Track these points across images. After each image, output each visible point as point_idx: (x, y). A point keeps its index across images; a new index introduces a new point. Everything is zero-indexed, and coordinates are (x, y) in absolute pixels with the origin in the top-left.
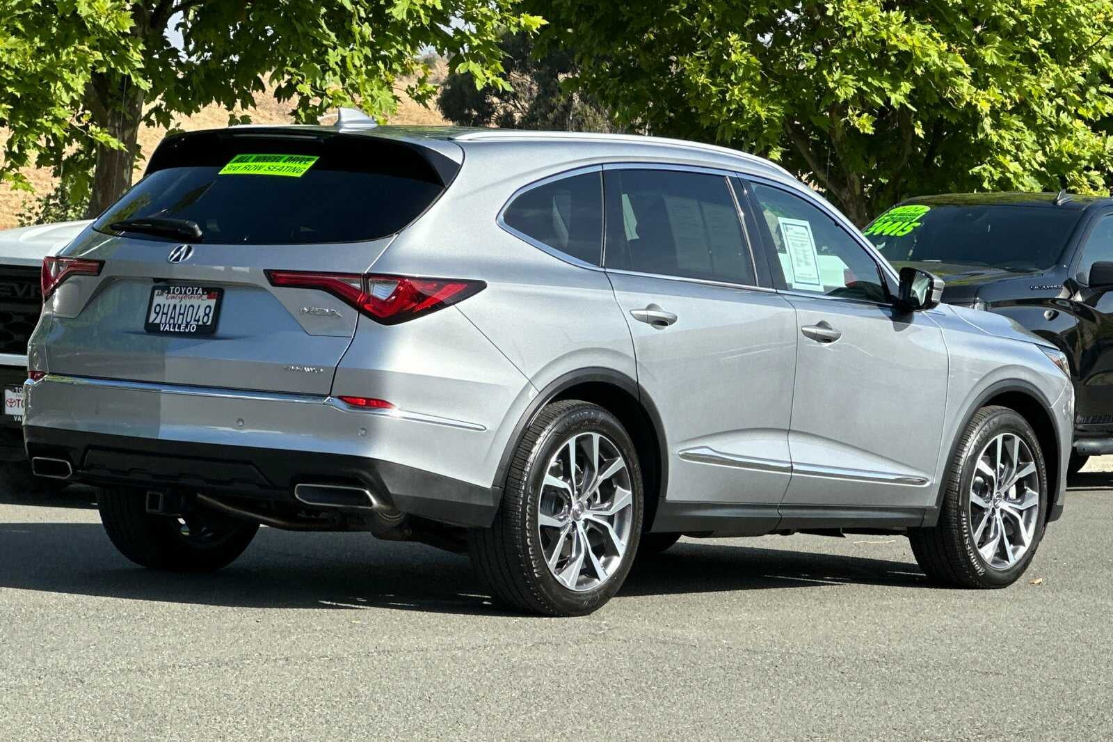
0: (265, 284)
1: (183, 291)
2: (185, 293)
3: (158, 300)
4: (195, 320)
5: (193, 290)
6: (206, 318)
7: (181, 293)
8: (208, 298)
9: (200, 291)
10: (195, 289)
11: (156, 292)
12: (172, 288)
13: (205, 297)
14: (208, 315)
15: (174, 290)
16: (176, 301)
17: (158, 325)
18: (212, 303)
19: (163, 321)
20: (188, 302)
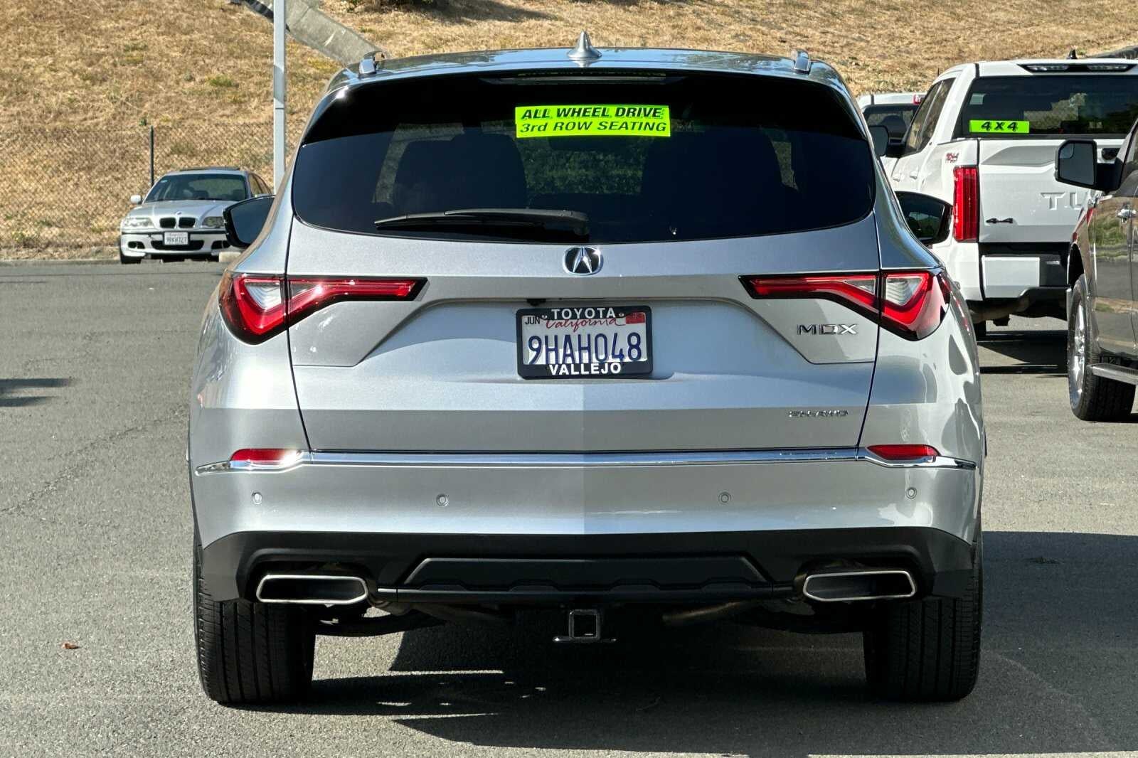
0: (743, 296)
1: (578, 314)
2: (583, 316)
3: (529, 330)
4: (614, 356)
5: (597, 313)
6: (635, 353)
7: (574, 317)
8: (628, 322)
9: (611, 313)
10: (601, 310)
11: (525, 319)
12: (556, 311)
13: (622, 321)
14: (637, 347)
15: (559, 314)
16: (569, 330)
17: (546, 366)
18: (640, 328)
19: (553, 361)
20: (594, 330)
